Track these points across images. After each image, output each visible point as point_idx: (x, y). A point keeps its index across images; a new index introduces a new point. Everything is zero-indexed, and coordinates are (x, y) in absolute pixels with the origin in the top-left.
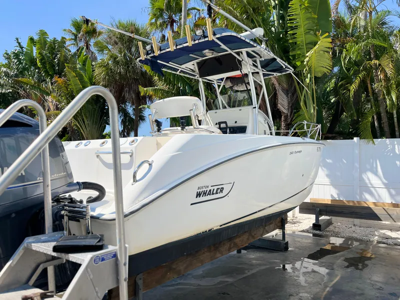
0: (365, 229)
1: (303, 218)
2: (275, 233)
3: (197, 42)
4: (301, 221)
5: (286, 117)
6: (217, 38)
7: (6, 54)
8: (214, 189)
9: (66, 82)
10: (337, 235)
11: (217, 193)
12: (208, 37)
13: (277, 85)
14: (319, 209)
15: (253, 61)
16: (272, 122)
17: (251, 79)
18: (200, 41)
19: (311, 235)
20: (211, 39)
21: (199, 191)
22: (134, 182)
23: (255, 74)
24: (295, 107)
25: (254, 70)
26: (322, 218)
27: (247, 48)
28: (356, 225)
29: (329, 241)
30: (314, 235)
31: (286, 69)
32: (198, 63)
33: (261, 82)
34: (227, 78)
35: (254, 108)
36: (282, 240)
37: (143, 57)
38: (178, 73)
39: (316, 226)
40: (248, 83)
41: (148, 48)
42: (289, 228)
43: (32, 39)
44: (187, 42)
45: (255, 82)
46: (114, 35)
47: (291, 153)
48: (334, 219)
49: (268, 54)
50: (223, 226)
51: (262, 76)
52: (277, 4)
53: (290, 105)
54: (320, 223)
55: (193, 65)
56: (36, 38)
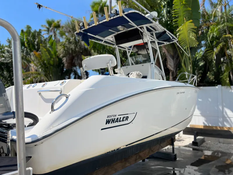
0: (227, 145)
1: (186, 138)
2: (168, 148)
3: (112, 18)
4: (184, 140)
5: (173, 73)
6: (126, 15)
7: (8, 39)
8: (120, 118)
9: (41, 55)
10: (208, 149)
11: (123, 121)
12: (119, 14)
13: (167, 53)
14: (196, 132)
15: (151, 34)
16: (164, 74)
17: (150, 46)
18: (114, 17)
19: (191, 149)
20: (122, 16)
21: (108, 119)
22: (52, 111)
23: (152, 43)
24: (178, 66)
25: (152, 39)
26: (198, 137)
27: (146, 24)
28: (221, 142)
29: (204, 153)
30: (194, 149)
31: (173, 39)
32: (115, 36)
33: (156, 47)
34: (134, 46)
35: (152, 64)
36: (172, 153)
37: (78, 31)
38: (102, 43)
39: (195, 143)
40: (148, 49)
41: (81, 24)
42: (176, 144)
43: (22, 31)
44: (106, 19)
45: (152, 48)
46: (69, 27)
47: (178, 93)
48: (206, 138)
49: (160, 28)
50: (129, 146)
51: (157, 44)
52: (166, 4)
53: (175, 65)
54: (197, 141)
55: (112, 37)
56: (25, 30)
